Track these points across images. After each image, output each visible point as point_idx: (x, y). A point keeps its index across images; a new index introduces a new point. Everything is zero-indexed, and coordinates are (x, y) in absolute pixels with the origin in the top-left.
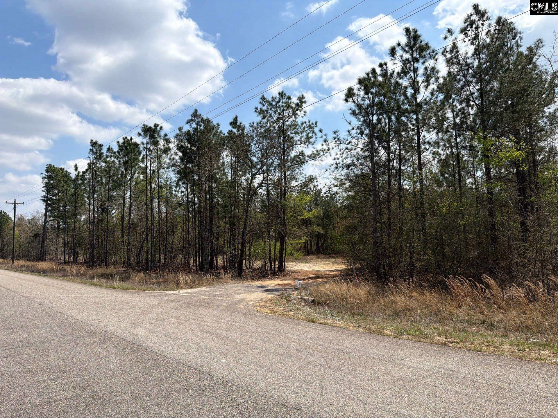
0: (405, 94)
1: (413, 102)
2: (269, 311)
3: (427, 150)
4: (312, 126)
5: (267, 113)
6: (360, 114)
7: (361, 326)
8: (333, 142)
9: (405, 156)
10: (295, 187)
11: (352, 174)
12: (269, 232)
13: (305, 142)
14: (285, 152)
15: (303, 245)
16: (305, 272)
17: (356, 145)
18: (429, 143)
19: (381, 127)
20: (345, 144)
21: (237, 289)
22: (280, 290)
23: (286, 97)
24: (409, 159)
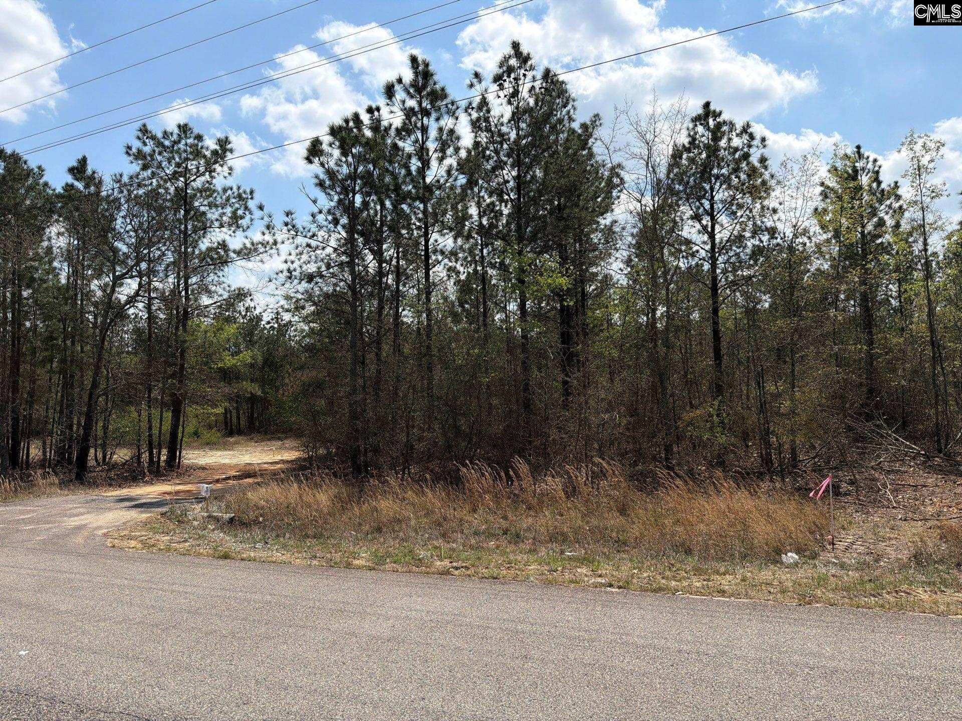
0: (407, 167)
1: (420, 183)
2: (139, 546)
3: (439, 262)
4: (244, 196)
5: (153, 159)
6: (332, 187)
7: (316, 557)
8: (283, 231)
9: (406, 270)
10: (207, 306)
11: (317, 291)
12: (150, 392)
13: (230, 225)
14: (186, 239)
15: (222, 418)
16: (223, 467)
17: (325, 242)
18: (442, 253)
19: (369, 215)
20: (305, 237)
21: (71, 506)
22: (167, 504)
23: (193, 135)
24: (412, 275)
